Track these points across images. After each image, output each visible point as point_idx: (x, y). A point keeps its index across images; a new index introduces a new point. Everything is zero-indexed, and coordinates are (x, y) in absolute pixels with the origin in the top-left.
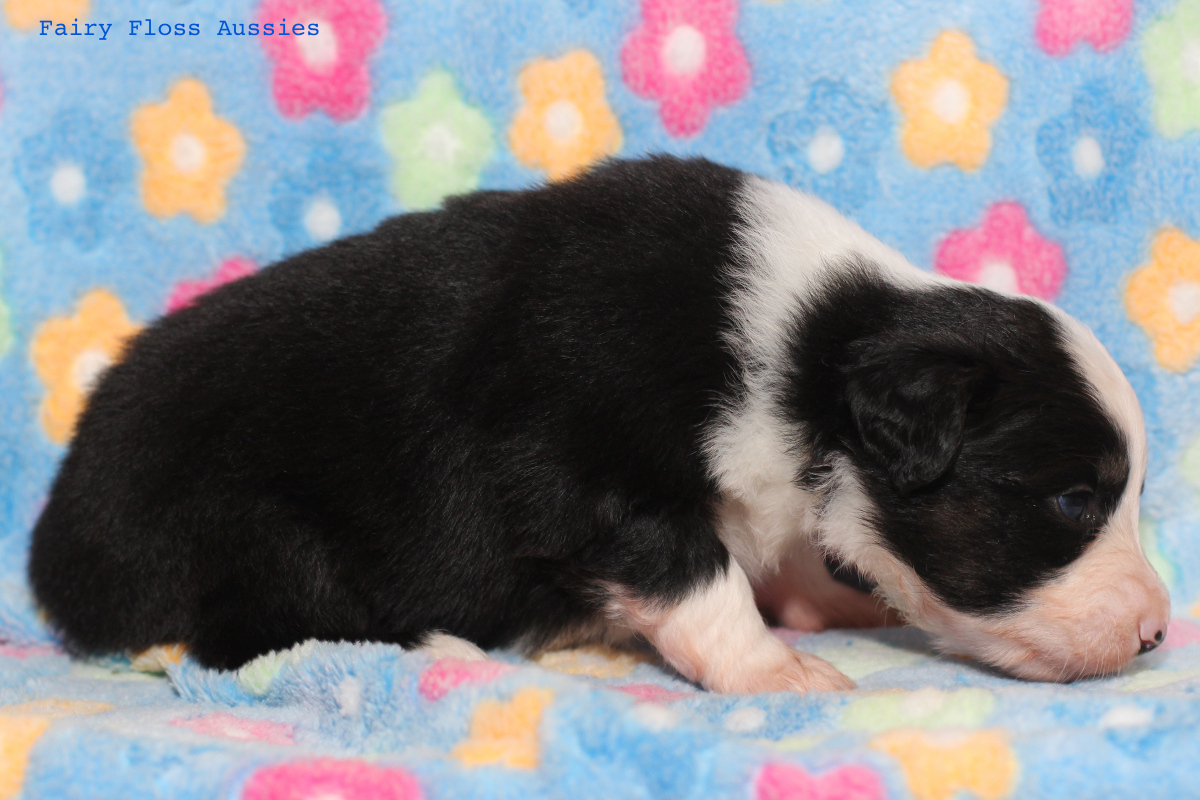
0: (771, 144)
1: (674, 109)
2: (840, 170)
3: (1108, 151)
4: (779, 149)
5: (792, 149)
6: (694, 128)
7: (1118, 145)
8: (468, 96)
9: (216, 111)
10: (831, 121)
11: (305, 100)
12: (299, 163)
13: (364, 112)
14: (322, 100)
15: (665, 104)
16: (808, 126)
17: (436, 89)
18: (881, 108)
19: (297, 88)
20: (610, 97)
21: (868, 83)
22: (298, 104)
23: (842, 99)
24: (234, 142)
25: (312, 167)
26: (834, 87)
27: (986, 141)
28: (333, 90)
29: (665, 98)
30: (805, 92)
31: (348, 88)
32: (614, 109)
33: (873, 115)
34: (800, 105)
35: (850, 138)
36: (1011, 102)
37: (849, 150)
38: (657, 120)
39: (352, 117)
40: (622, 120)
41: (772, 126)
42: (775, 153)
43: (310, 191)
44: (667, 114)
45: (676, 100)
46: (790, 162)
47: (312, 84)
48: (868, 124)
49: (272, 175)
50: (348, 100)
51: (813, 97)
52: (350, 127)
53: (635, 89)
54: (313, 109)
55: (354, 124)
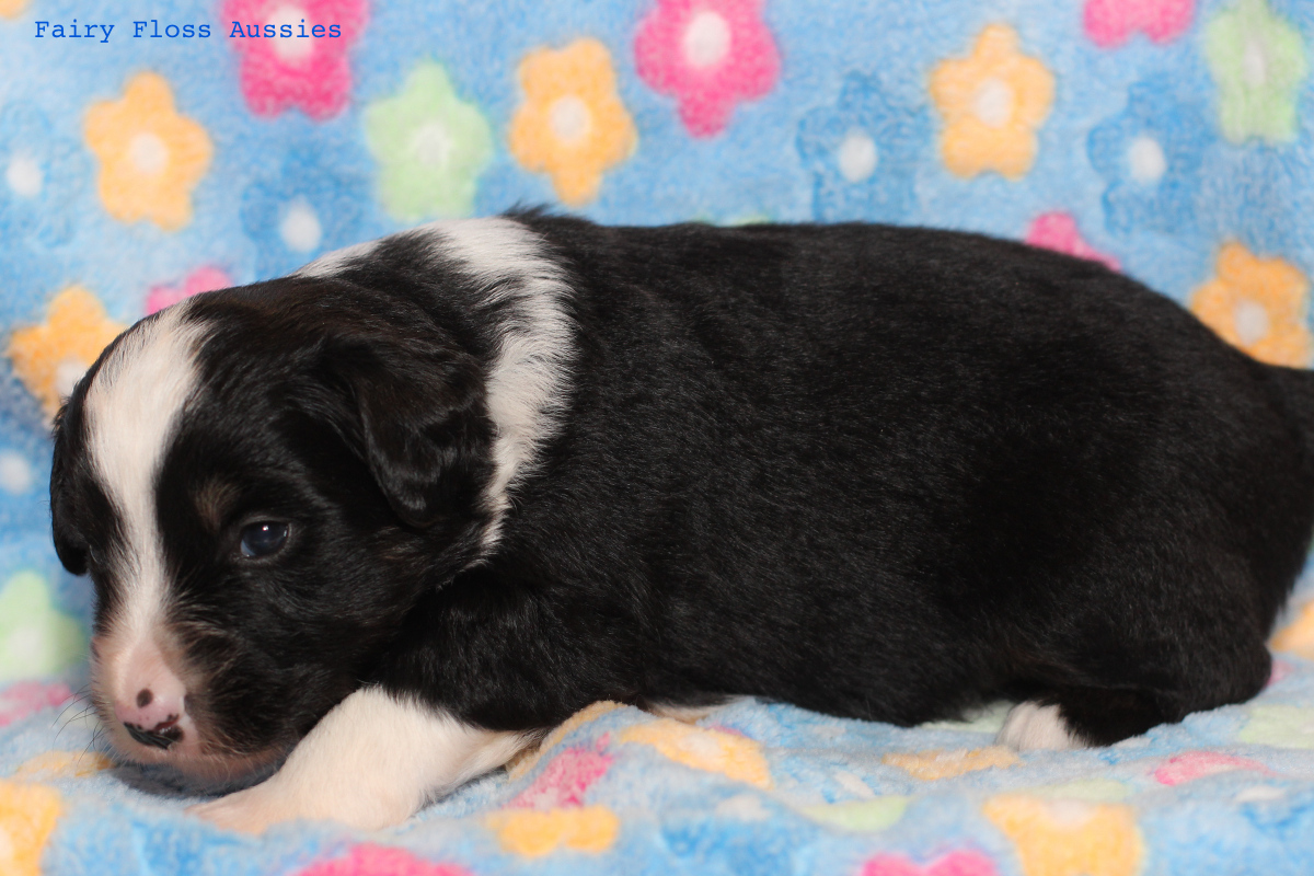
0: (800, 144)
1: (698, 108)
2: (872, 180)
3: (1172, 155)
4: (809, 150)
5: (822, 152)
6: (719, 127)
7: (1183, 149)
8: (461, 90)
9: (180, 109)
10: (862, 122)
11: (279, 97)
12: (272, 167)
13: (345, 111)
14: (298, 98)
15: (687, 102)
16: (838, 126)
17: (426, 85)
18: (918, 112)
19: (268, 83)
20: (623, 92)
21: (902, 81)
22: (270, 102)
23: (875, 97)
24: (200, 145)
25: (287, 171)
26: (865, 84)
27: (1032, 146)
28: (310, 87)
29: (688, 95)
30: (837, 85)
31: (327, 85)
32: (628, 106)
33: (909, 120)
34: (831, 100)
35: (885, 146)
36: (1058, 101)
37: (882, 160)
38: (677, 118)
39: (332, 115)
40: (638, 118)
41: (802, 124)
42: (803, 155)
43: (284, 197)
44: (690, 113)
45: (700, 97)
46: (819, 166)
47: (285, 80)
48: (904, 130)
49: (243, 180)
50: (326, 98)
51: (845, 92)
52: (330, 127)
53: (653, 84)
54: (288, 107)
55: (335, 123)
